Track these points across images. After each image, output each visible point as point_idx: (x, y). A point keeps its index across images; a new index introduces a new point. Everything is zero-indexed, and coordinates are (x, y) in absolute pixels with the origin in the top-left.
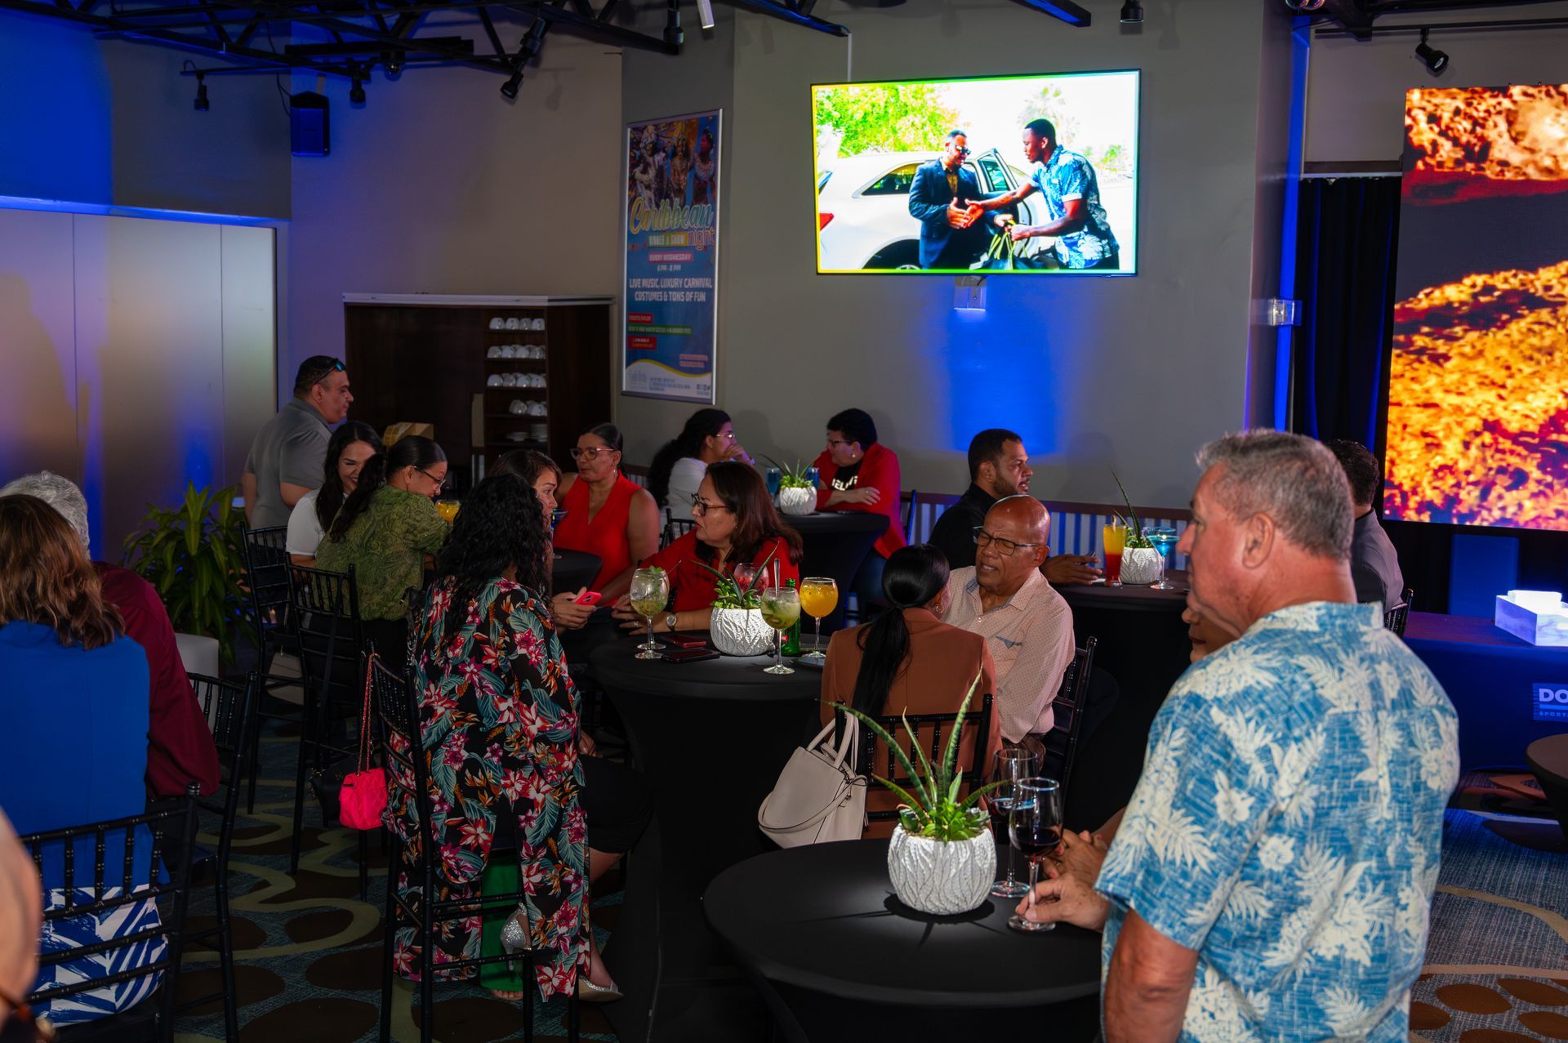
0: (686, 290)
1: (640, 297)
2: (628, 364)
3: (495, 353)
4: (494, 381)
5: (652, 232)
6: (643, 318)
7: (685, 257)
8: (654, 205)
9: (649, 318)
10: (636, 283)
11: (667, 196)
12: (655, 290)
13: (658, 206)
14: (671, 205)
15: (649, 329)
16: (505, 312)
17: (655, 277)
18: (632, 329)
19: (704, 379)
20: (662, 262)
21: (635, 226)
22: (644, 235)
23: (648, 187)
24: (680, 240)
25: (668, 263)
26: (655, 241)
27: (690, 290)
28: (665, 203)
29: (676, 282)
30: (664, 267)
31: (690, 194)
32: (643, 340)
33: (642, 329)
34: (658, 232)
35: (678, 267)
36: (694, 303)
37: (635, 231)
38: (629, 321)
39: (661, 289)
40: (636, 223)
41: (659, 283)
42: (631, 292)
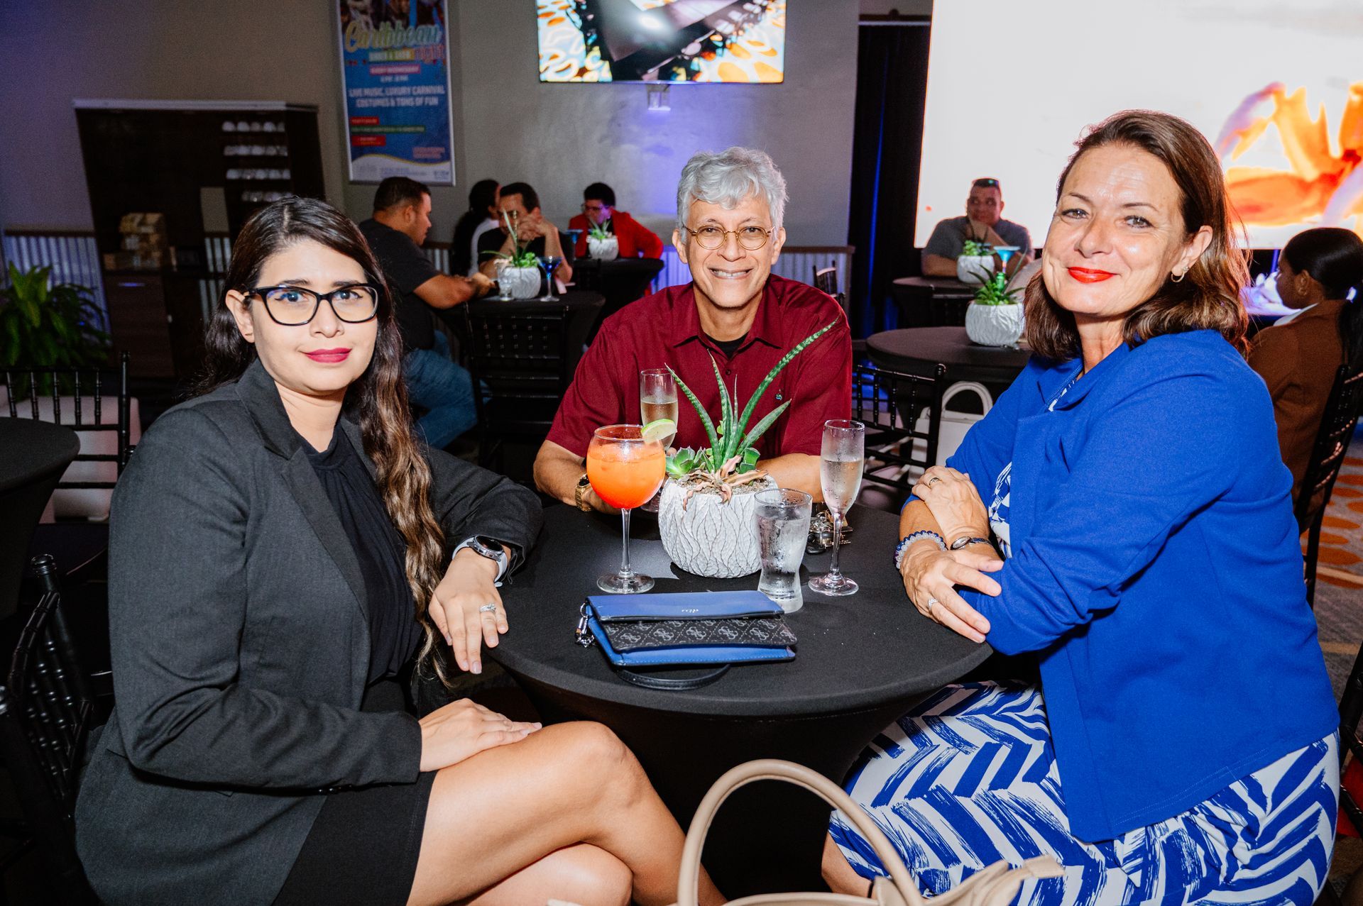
0: (415, 97)
1: (362, 104)
2: (354, 158)
3: (230, 151)
4: (232, 174)
5: (372, 50)
6: (368, 121)
7: (414, 69)
8: (372, 27)
9: (374, 121)
10: (357, 92)
11: (387, 19)
12: (379, 97)
13: (377, 27)
14: (393, 25)
15: (376, 130)
16: (235, 116)
17: (379, 87)
18: (356, 130)
19: (444, 167)
20: (386, 74)
21: (352, 45)
22: (363, 53)
23: (364, 12)
24: (407, 55)
25: (393, 75)
26: (374, 57)
27: (419, 96)
28: (385, 26)
29: (404, 90)
30: (389, 79)
31: (413, 16)
32: (370, 139)
33: (367, 130)
34: (379, 50)
35: (405, 78)
36: (425, 109)
37: (352, 49)
38: (351, 125)
39: (386, 97)
40: (353, 42)
41: (383, 91)
42: (351, 101)
